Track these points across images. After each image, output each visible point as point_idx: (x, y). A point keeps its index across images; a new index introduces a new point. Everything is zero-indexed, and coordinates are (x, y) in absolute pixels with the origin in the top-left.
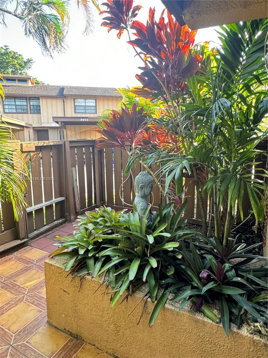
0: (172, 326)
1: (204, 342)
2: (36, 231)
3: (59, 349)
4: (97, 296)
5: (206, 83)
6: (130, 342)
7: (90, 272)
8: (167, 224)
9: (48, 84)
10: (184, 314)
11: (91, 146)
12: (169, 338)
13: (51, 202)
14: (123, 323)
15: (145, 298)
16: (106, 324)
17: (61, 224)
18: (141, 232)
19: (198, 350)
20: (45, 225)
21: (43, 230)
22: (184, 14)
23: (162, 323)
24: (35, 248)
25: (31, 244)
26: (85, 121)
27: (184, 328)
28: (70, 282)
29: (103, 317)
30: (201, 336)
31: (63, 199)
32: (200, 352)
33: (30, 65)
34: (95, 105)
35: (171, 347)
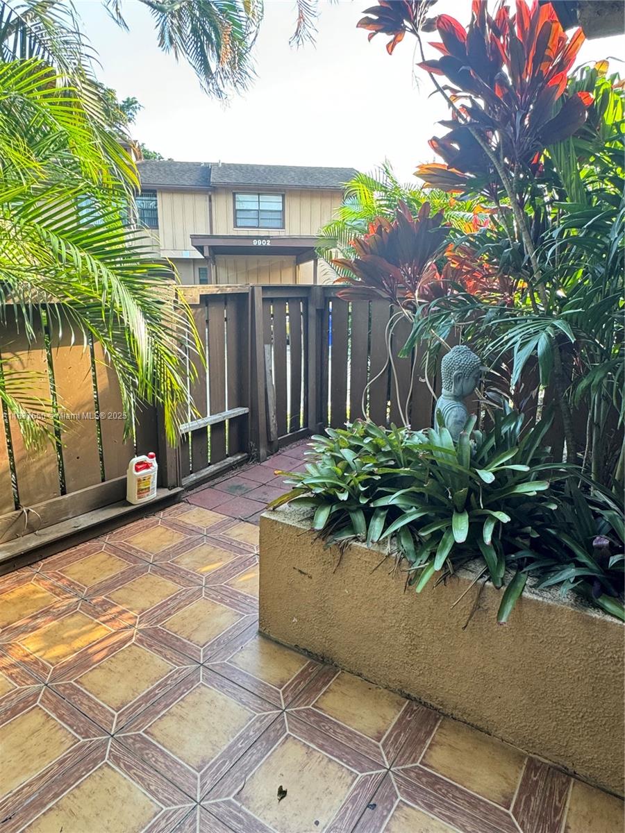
0: (534, 634)
1: (601, 661)
2: (192, 475)
3: (292, 676)
4: (374, 580)
5: (595, 156)
6: (439, 666)
7: (359, 535)
8: (517, 450)
9: (169, 159)
10: (562, 610)
11: (302, 299)
12: (526, 655)
13: (224, 415)
14: (429, 631)
15: (481, 581)
16: (391, 633)
17: (239, 464)
18: (461, 462)
19: (586, 678)
20: (210, 464)
21: (208, 472)
22: (580, 7)
23: (513, 627)
24: (197, 508)
25: (187, 498)
26: (265, 247)
27: (560, 636)
28: (315, 554)
29: (384, 621)
30: (595, 650)
31: (246, 412)
32: (591, 681)
33: (131, 114)
34: (281, 209)
35: (529, 672)
